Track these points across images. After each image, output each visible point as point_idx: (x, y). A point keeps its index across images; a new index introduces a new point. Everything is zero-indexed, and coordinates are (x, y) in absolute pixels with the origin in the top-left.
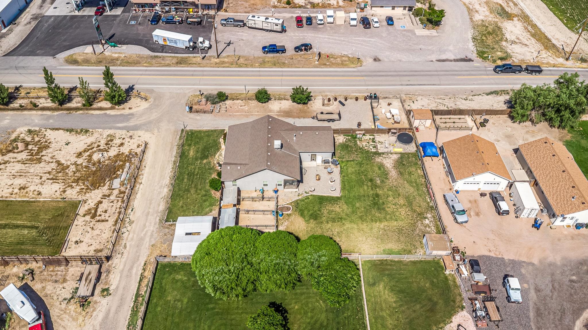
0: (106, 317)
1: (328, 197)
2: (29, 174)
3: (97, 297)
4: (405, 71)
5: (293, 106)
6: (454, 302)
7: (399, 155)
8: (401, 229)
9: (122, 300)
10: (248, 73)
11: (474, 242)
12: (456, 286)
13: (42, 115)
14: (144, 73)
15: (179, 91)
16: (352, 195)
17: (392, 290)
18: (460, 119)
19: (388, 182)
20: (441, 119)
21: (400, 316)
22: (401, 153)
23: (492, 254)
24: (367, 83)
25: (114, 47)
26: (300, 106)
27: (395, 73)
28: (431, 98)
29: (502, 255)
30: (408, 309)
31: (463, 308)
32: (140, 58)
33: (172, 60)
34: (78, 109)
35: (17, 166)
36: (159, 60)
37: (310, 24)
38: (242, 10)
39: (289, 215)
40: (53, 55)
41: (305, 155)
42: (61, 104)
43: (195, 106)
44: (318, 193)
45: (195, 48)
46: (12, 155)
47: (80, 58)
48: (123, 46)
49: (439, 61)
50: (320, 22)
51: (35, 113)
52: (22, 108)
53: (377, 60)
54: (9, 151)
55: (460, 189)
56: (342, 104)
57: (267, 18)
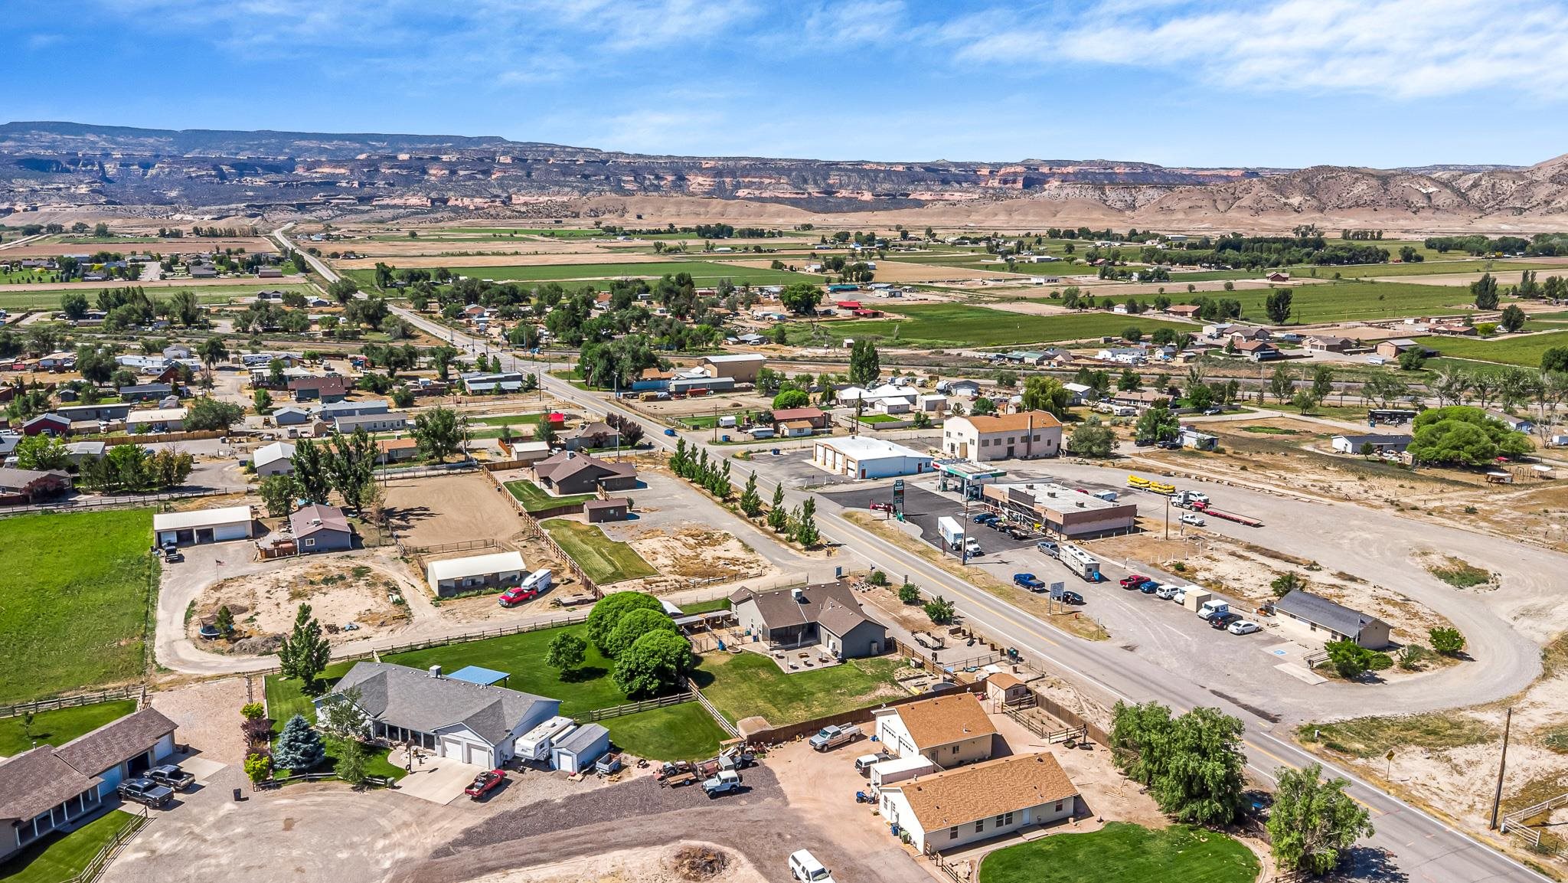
1: (778, 667)
2: (673, 549)
3: (564, 607)
5: (924, 618)
7: (910, 696)
10: (953, 584)
11: (790, 762)
13: (754, 531)
14: (874, 542)
15: (864, 562)
16: (797, 680)
17: (668, 725)
18: (1060, 725)
20: (1039, 712)
23: (778, 775)
24: (1048, 650)
25: (900, 520)
26: (929, 621)
27: (1111, 664)
32: (901, 535)
33: (920, 547)
34: (780, 540)
35: (678, 544)
36: (911, 543)
37: (1148, 592)
38: (1101, 551)
39: (728, 654)
40: (845, 506)
41: (823, 632)
42: (776, 532)
43: (850, 578)
44: (778, 662)
45: (959, 548)
46: (690, 539)
47: (860, 516)
48: (908, 523)
49: (1214, 692)
50: (1163, 595)
51: (753, 528)
52: (753, 523)
53: (1130, 648)
54: (692, 536)
55: (879, 736)
56: (971, 644)
57: (1081, 554)
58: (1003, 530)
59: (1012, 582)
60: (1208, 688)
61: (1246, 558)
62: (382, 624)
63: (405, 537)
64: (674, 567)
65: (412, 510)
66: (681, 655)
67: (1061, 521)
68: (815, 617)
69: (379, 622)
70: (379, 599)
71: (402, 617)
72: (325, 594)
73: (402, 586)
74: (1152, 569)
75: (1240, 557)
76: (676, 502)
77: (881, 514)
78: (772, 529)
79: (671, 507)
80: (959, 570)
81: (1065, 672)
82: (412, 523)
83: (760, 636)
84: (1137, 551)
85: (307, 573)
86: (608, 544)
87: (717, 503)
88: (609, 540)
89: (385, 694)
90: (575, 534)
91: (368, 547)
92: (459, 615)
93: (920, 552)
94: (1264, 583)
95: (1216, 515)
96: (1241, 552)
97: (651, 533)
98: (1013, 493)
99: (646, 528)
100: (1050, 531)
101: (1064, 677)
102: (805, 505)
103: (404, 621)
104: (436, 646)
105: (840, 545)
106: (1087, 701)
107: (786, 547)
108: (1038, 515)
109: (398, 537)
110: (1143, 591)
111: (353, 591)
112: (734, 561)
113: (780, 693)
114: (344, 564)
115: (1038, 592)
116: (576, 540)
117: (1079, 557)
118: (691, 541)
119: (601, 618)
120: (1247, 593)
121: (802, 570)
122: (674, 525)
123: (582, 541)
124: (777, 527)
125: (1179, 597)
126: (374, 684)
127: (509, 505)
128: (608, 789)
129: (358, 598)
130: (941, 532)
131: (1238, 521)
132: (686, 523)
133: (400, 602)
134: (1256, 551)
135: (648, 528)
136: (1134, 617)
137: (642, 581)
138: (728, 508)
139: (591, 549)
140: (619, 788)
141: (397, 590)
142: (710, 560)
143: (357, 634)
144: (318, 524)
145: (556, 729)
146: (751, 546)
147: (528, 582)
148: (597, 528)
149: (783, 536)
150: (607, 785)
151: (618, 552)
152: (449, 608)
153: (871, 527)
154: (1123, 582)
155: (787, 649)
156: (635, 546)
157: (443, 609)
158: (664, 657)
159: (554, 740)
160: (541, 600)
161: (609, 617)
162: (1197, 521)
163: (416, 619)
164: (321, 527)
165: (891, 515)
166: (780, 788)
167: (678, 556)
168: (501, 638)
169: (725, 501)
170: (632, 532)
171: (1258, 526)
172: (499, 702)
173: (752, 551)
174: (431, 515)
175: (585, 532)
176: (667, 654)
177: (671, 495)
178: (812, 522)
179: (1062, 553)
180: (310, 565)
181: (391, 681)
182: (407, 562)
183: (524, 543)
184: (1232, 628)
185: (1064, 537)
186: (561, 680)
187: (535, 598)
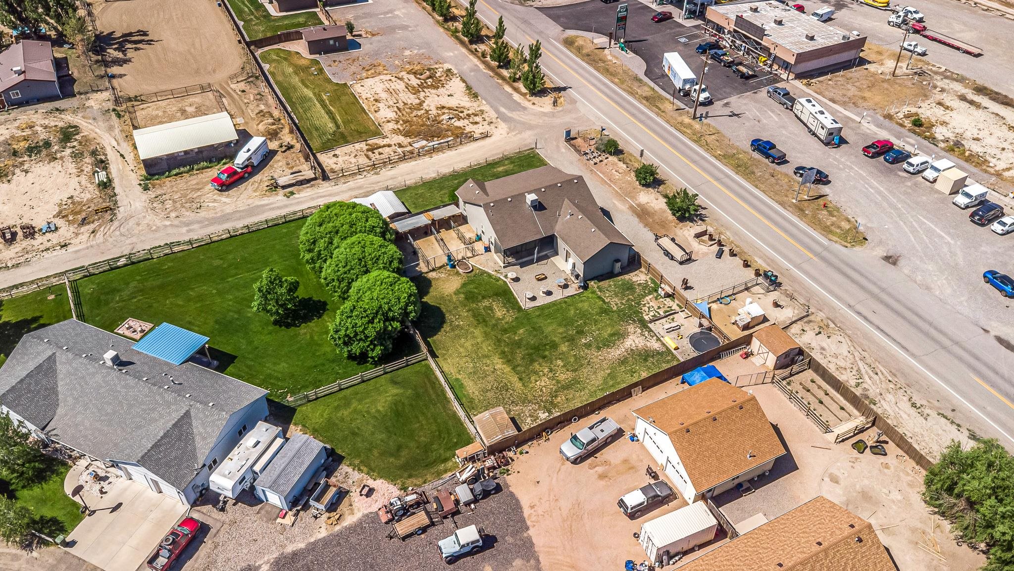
0: (263, 206)
1: (515, 298)
2: (395, 95)
3: (281, 192)
4: (898, 301)
5: (664, 212)
6: (410, 476)
7: (664, 349)
8: (508, 389)
9: (286, 206)
10: (689, 152)
11: (538, 482)
12: (439, 475)
13: (476, 65)
14: (599, 84)
15: (593, 119)
16: (535, 320)
17: (395, 404)
18: (842, 408)
19: (594, 351)
20: (813, 381)
21: (358, 421)
22: (667, 348)
23: (526, 512)
24: (806, 266)
25: (622, 50)
26: (671, 217)
27: (876, 290)
28: (856, 354)
29: (534, 526)
30: (374, 426)
31: (404, 489)
32: (625, 72)
33: (646, 92)
34: (503, 78)
35: (400, 86)
36: (636, 84)
37: (891, 163)
38: (832, 95)
39: (458, 273)
40: (566, 27)
41: (561, 245)
42: (499, 67)
43: (579, 140)
44: (513, 287)
45: (687, 94)
46: (412, 77)
47: (580, 42)
48: (631, 55)
49: (1000, 340)
50: (911, 169)
51: (475, 61)
52: (474, 52)
53: (891, 260)
54: (415, 73)
55: (640, 437)
56: (720, 255)
57: (822, 113)
58: (729, 65)
59: (747, 146)
60: (993, 333)
61: (978, 106)
62: (84, 222)
63: (121, 76)
64: (397, 122)
65: (130, 34)
66: (406, 309)
67: (792, 61)
68: (552, 228)
69: (80, 217)
70: (83, 179)
71: (106, 209)
72: (27, 172)
73: (112, 156)
74: (887, 122)
75: (972, 103)
76: (397, 22)
77: (601, 40)
78: (495, 64)
79: (392, 29)
80: (689, 126)
81: (833, 309)
82: (130, 54)
83: (492, 248)
84: (867, 94)
85: (12, 137)
86: (329, 87)
87: (438, 22)
88: (329, 81)
89: (54, 391)
90: (296, 73)
91: (81, 94)
92: (169, 204)
93: (647, 99)
94: (1005, 145)
95: (935, 40)
96: (971, 96)
97: (373, 69)
98: (739, 18)
99: (368, 61)
100: (775, 67)
101: (831, 316)
102: (531, 49)
103: (108, 216)
104: (139, 262)
105: (564, 89)
106: (863, 359)
107: (508, 89)
108: (766, 50)
109: (113, 77)
110: (886, 160)
111: (57, 165)
112: (457, 112)
113: (518, 344)
114: (52, 122)
115: (778, 164)
116: (296, 80)
117: (819, 116)
118: (414, 82)
119: (314, 243)
120: (993, 162)
121: (530, 127)
122: (396, 56)
123: (303, 82)
124: (499, 62)
125: (929, 174)
126: (40, 376)
127: (229, 26)
128: (326, 542)
129: (61, 179)
130: (666, 70)
131: (958, 49)
132: (407, 53)
133: (106, 185)
134: (986, 95)
135: (369, 61)
136: (885, 204)
137: (363, 146)
138: (448, 29)
139: (311, 95)
140: (339, 535)
141: (103, 164)
142: (434, 112)
143: (55, 238)
144: (20, 73)
145: (261, 447)
146: (475, 90)
147: (241, 157)
148: (317, 62)
149: (505, 73)
150: (323, 533)
151: (339, 99)
152: (159, 192)
153: (593, 58)
154: (866, 149)
155: (522, 265)
156: (357, 89)
157: (151, 194)
158: (387, 319)
159: (257, 468)
160: (257, 178)
161: (322, 244)
162: (919, 50)
163: (121, 213)
164: (22, 77)
165: (613, 42)
166: (530, 539)
167: (401, 105)
168: (209, 246)
169: (446, 20)
170: (353, 68)
171: (978, 55)
172: (187, 414)
173: (476, 96)
174: (149, 43)
175: (305, 69)
176: (390, 310)
177: (391, 11)
178: (537, 67)
179: (797, 107)
180: (17, 124)
181: (62, 369)
182: (119, 116)
183: (242, 86)
184: (996, 227)
185: (792, 76)
186: (276, 323)
187: (251, 174)
